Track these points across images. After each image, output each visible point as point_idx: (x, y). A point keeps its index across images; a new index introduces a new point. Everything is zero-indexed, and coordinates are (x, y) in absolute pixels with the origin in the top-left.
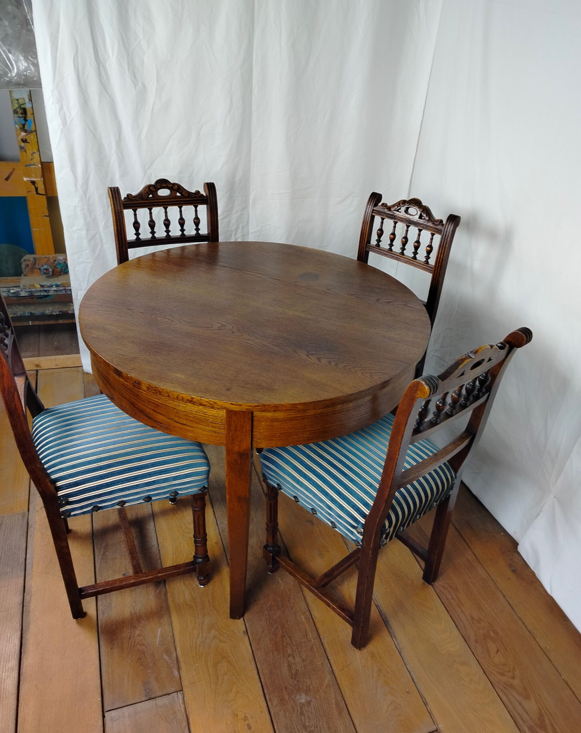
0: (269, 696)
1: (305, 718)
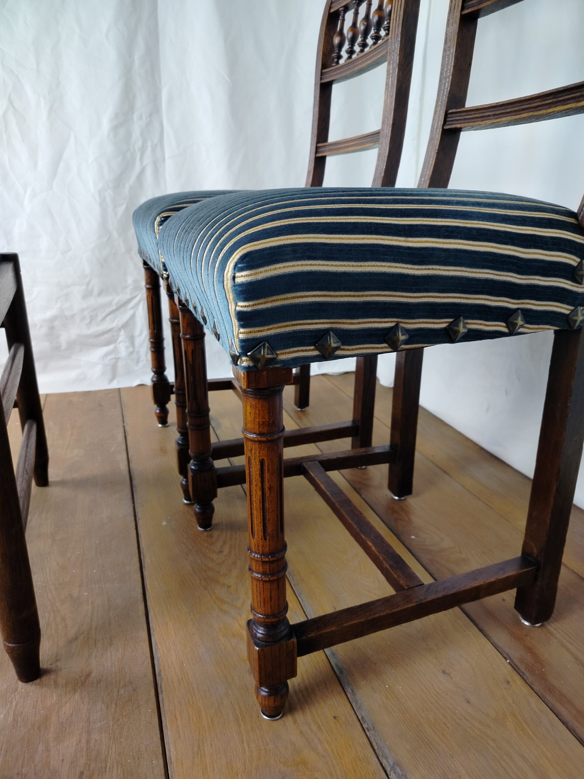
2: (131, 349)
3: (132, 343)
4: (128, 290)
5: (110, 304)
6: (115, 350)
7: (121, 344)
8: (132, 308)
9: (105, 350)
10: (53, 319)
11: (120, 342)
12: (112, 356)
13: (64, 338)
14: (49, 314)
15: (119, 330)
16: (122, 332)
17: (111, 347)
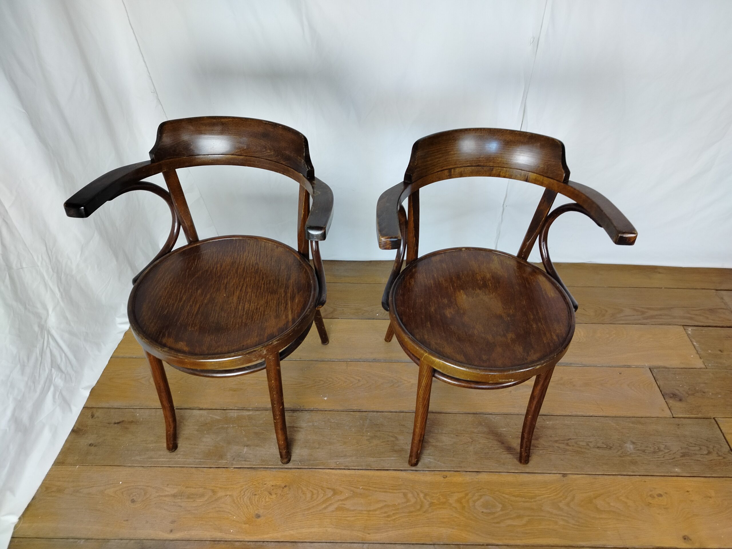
0: (629, 471)
1: (647, 450)
2: (64, 375)
3: (62, 371)
4: (39, 337)
5: (37, 359)
6: (56, 387)
7: (56, 380)
8: (47, 348)
9: (50, 395)
10: (13, 415)
11: (54, 380)
12: (57, 394)
13: (25, 418)
14: (9, 413)
15: (51, 370)
16: (53, 370)
17: (52, 389)
